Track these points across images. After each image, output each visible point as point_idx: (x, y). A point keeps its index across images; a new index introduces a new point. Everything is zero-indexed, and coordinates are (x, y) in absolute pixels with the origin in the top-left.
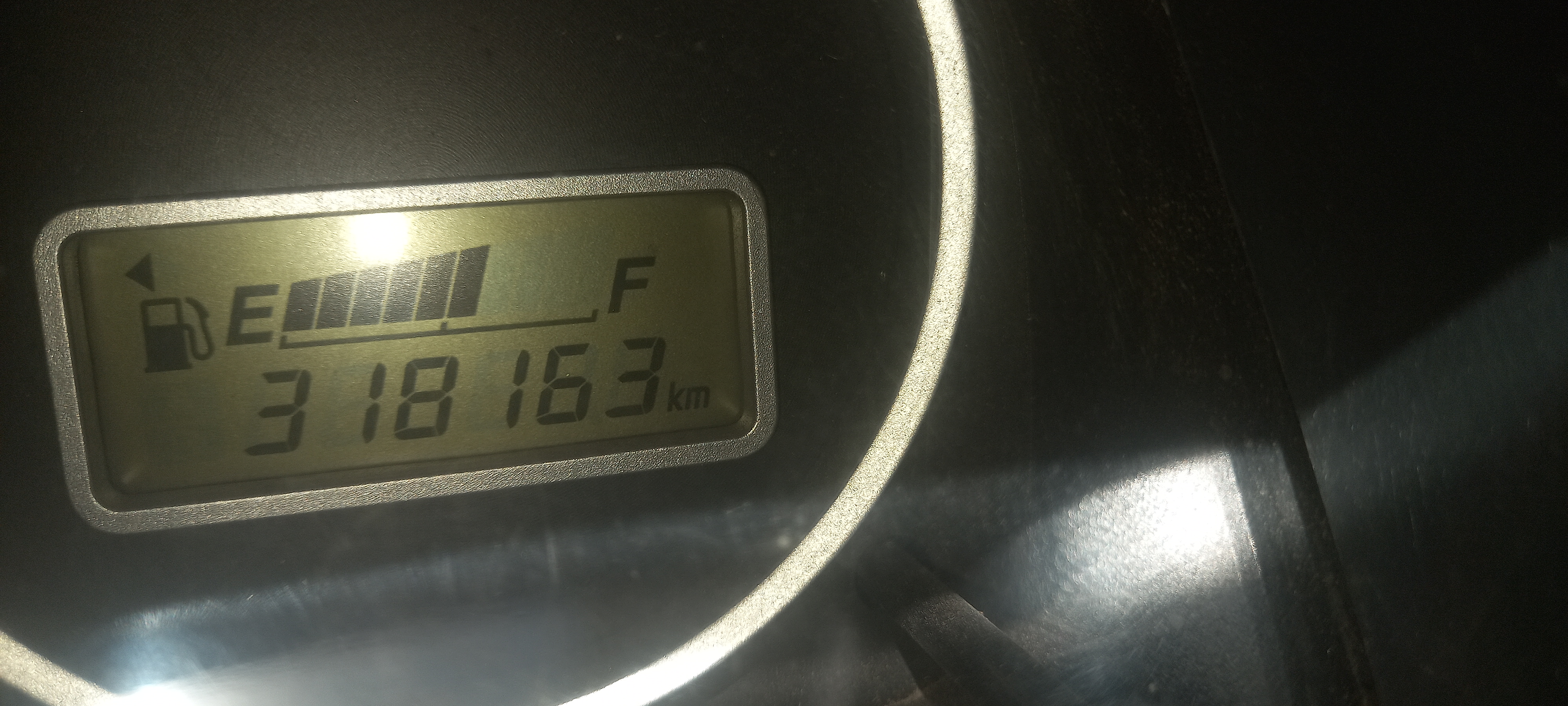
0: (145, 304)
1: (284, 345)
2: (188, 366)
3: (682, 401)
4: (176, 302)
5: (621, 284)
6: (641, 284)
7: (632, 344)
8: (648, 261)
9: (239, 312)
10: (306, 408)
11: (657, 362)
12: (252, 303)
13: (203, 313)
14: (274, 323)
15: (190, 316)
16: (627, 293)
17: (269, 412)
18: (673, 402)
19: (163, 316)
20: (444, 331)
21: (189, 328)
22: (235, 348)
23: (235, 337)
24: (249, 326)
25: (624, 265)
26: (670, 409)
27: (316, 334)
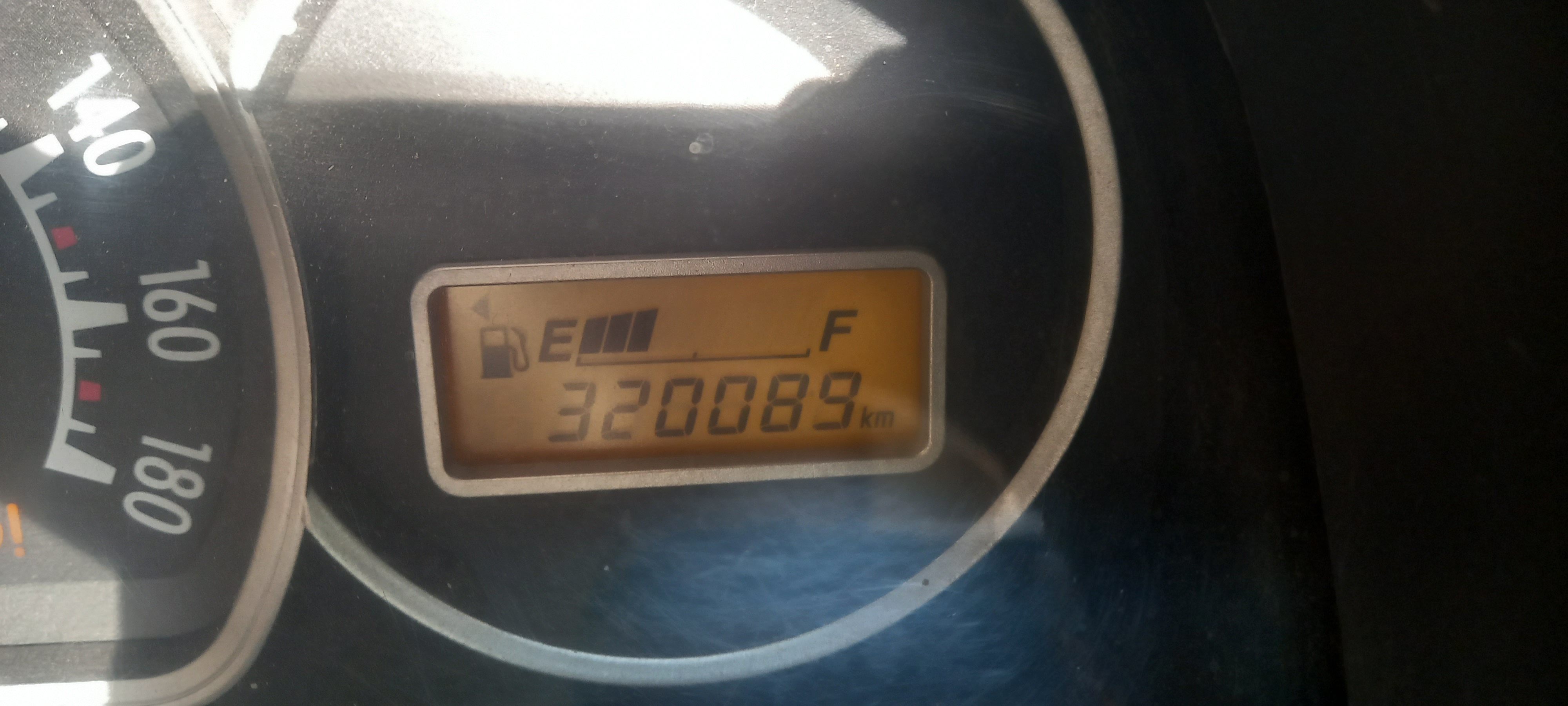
1: (579, 363)
2: (511, 376)
3: (872, 420)
4: (504, 329)
5: (830, 330)
6: (846, 330)
7: (839, 375)
8: (852, 313)
9: (549, 338)
10: (591, 410)
11: (854, 390)
12: (559, 331)
13: (522, 338)
14: (572, 347)
15: (515, 340)
16: (834, 336)
17: (566, 411)
18: (865, 421)
19: (496, 339)
20: (695, 359)
21: (513, 348)
22: (546, 363)
23: (546, 355)
24: (556, 348)
25: (834, 315)
26: (862, 426)
27: (601, 355)
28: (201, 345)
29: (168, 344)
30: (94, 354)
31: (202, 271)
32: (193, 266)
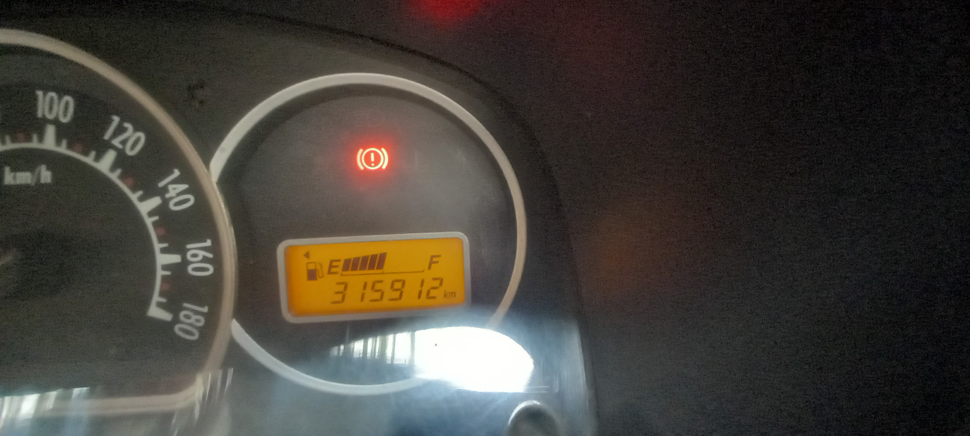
0: (308, 263)
1: (342, 275)
2: (317, 280)
3: (448, 295)
4: (315, 263)
5: (431, 263)
6: (437, 262)
7: (435, 279)
8: (439, 256)
9: (331, 266)
10: (346, 292)
11: (441, 284)
12: (334, 264)
13: (321, 266)
14: (339, 270)
15: (318, 267)
16: (433, 265)
17: (337, 293)
18: (445, 295)
19: (311, 267)
20: (383, 273)
21: (318, 270)
22: (329, 275)
23: (330, 273)
24: (333, 270)
25: (432, 257)
26: (444, 297)
27: (350, 272)
28: (207, 270)
29: (196, 269)
30: (168, 273)
31: (208, 243)
32: (205, 241)
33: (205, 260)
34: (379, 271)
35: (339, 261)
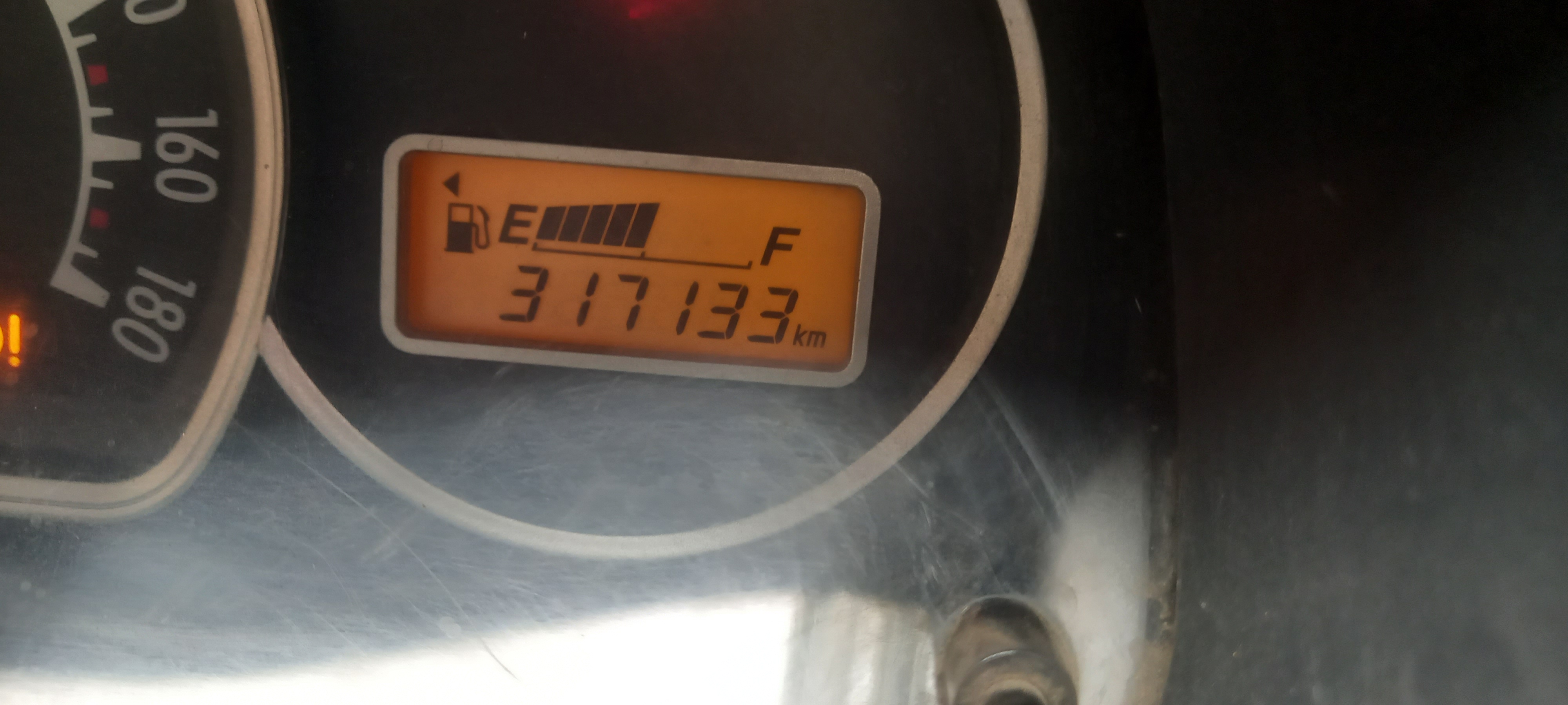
0: (452, 205)
1: (535, 248)
2: (471, 251)
3: (805, 338)
4: (470, 207)
5: (773, 246)
6: (788, 247)
7: (775, 291)
8: (796, 232)
9: (510, 221)
10: (541, 294)
11: (790, 307)
12: (521, 216)
13: (486, 218)
14: (531, 233)
15: (479, 218)
16: (776, 252)
17: (519, 292)
18: (798, 337)
19: (461, 215)
20: (643, 257)
21: (476, 226)
22: (505, 244)
23: (505, 237)
24: (516, 232)
25: (777, 232)
26: (794, 343)
27: (557, 243)
28: (200, 188)
29: (172, 183)
30: (107, 185)
31: (211, 120)
32: (203, 114)
33: (198, 162)
34: (635, 251)
35: (532, 209)
